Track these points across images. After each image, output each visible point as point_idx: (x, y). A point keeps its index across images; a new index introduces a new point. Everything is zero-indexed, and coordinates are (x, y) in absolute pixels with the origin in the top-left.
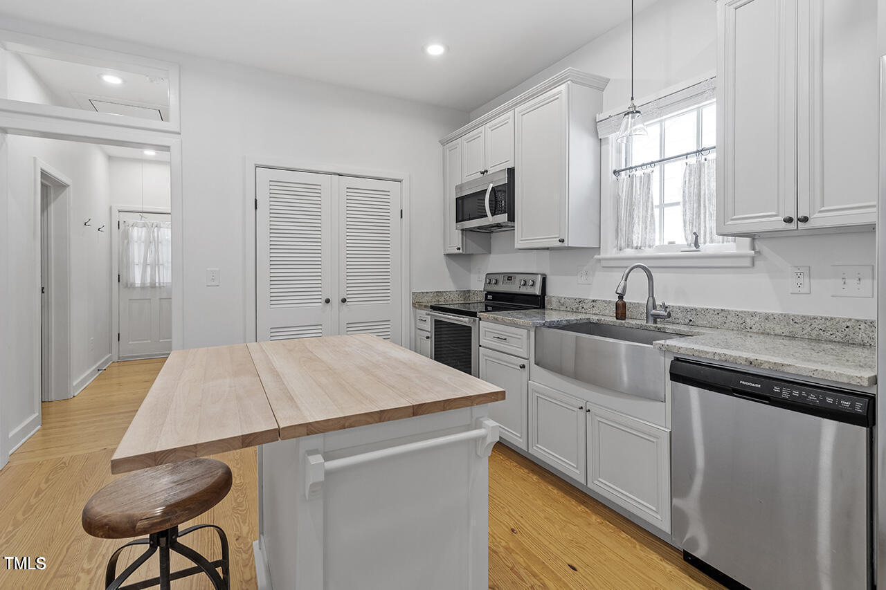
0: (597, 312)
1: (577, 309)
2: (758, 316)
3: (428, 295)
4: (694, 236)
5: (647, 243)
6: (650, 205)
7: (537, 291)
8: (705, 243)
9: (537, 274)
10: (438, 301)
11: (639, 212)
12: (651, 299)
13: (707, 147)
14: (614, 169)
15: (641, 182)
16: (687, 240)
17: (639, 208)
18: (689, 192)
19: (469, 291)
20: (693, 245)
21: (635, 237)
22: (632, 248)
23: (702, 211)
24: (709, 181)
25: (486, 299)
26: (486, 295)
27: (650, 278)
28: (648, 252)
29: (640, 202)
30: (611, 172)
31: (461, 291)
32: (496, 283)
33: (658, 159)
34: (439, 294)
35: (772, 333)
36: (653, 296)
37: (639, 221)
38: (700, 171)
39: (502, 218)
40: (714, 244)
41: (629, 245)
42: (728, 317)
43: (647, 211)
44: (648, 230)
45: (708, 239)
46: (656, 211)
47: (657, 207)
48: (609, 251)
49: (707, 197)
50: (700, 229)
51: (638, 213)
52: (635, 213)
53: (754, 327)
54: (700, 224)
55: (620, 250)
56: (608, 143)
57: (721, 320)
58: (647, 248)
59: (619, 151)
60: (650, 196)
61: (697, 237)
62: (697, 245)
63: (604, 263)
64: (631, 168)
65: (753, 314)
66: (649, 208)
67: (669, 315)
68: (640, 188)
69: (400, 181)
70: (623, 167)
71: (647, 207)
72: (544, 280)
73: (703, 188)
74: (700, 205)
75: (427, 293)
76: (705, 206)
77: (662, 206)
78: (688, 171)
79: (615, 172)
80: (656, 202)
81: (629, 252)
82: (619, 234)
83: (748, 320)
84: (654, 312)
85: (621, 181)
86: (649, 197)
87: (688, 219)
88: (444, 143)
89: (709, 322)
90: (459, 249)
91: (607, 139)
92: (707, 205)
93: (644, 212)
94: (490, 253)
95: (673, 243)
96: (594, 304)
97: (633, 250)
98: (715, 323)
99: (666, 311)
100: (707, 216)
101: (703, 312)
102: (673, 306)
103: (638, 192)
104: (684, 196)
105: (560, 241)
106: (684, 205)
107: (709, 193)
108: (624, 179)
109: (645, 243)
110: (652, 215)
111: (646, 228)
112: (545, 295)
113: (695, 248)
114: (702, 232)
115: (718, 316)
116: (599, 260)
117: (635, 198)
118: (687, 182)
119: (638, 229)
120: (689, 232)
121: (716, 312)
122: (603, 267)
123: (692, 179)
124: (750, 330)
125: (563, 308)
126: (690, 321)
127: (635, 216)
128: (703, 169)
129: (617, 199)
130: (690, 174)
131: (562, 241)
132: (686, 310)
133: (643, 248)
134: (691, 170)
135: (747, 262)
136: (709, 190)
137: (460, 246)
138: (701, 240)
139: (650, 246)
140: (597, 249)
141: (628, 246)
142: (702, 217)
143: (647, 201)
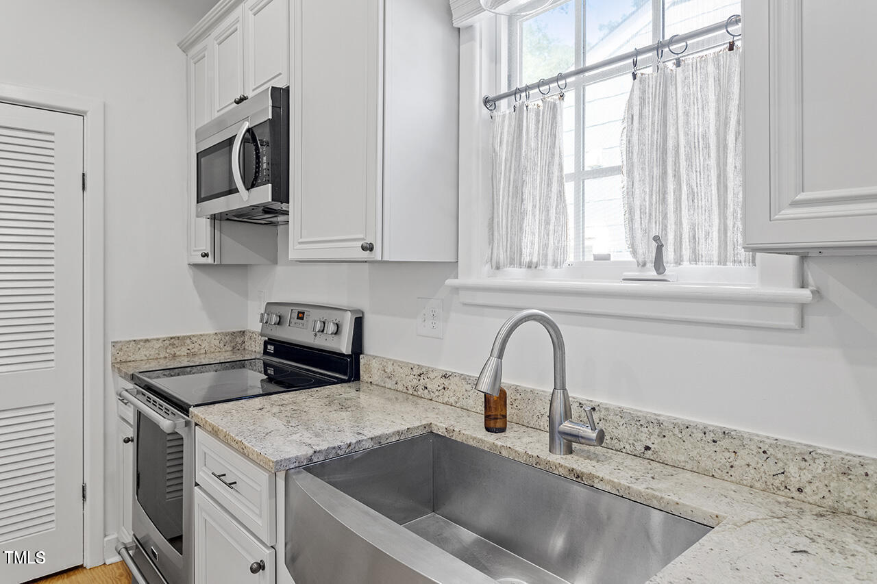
0: (452, 400)
1: (415, 388)
2: (820, 462)
3: (147, 345)
4: (654, 245)
5: (550, 257)
6: (556, 174)
7: (344, 345)
8: (679, 261)
9: (347, 310)
10: (174, 356)
11: (535, 188)
12: (559, 393)
13: (682, 31)
14: (485, 93)
15: (538, 122)
16: (634, 252)
17: (534, 180)
18: (640, 142)
19: (243, 333)
20: (650, 265)
21: (526, 240)
22: (520, 265)
23: (671, 186)
24: (687, 114)
25: (266, 352)
26: (266, 344)
27: (558, 345)
28: (552, 278)
29: (535, 164)
30: (478, 101)
31: (226, 334)
32: (279, 323)
33: (572, 69)
34: (174, 341)
35: (861, 513)
36: (564, 389)
37: (534, 206)
38: (665, 92)
39: (263, 194)
40: (702, 266)
41: (515, 259)
42: (741, 452)
43: (549, 185)
44: (552, 227)
45: (686, 253)
46: (569, 188)
47: (571, 177)
48: (475, 273)
49: (682, 150)
50: (665, 228)
51: (533, 189)
52: (526, 191)
53: (808, 490)
54: (665, 216)
55: (498, 268)
56: (472, 39)
57: (722, 458)
58: (549, 267)
59: (495, 59)
60: (557, 151)
61: (660, 249)
62: (659, 264)
63: (466, 297)
64: (519, 91)
65: (808, 456)
66: (555, 179)
67: (601, 437)
68: (536, 136)
69: (81, 114)
70: (504, 89)
71: (549, 174)
72: (359, 323)
73: (671, 132)
74: (665, 173)
75: (147, 341)
76: (677, 175)
77: (581, 175)
78: (637, 93)
79: (486, 101)
80: (569, 167)
81: (515, 276)
82: (496, 234)
83: (792, 469)
84: (566, 426)
85: (498, 120)
86: (553, 154)
87: (637, 203)
88: (185, 47)
89: (692, 459)
90: (206, 255)
91: (470, 28)
92: (683, 171)
93: (544, 186)
94: (275, 261)
95: (606, 258)
96: (446, 382)
97: (524, 270)
98: (707, 463)
99: (594, 429)
100: (684, 197)
101: (676, 431)
102: (607, 409)
103: (533, 144)
104: (629, 152)
105: (364, 248)
106: (630, 173)
107: (688, 143)
108: (504, 116)
109: (546, 256)
110: (561, 194)
111: (548, 223)
112: (361, 353)
113: (653, 274)
114: (671, 236)
115: (712, 447)
116: (456, 289)
117: (526, 157)
118: (636, 118)
119: (531, 224)
120: (639, 234)
121: (710, 437)
122: (465, 304)
123: (646, 112)
124: (796, 494)
125: (390, 384)
126: (647, 448)
127: (526, 196)
128: (671, 89)
129: (492, 160)
130: (643, 101)
131: (369, 248)
132: (638, 422)
133: (541, 267)
134: (644, 92)
135: (789, 318)
136: (687, 134)
137: (208, 250)
138: (669, 254)
139: (556, 264)
140: (452, 266)
141: (512, 263)
142: (671, 199)
143: (551, 163)
